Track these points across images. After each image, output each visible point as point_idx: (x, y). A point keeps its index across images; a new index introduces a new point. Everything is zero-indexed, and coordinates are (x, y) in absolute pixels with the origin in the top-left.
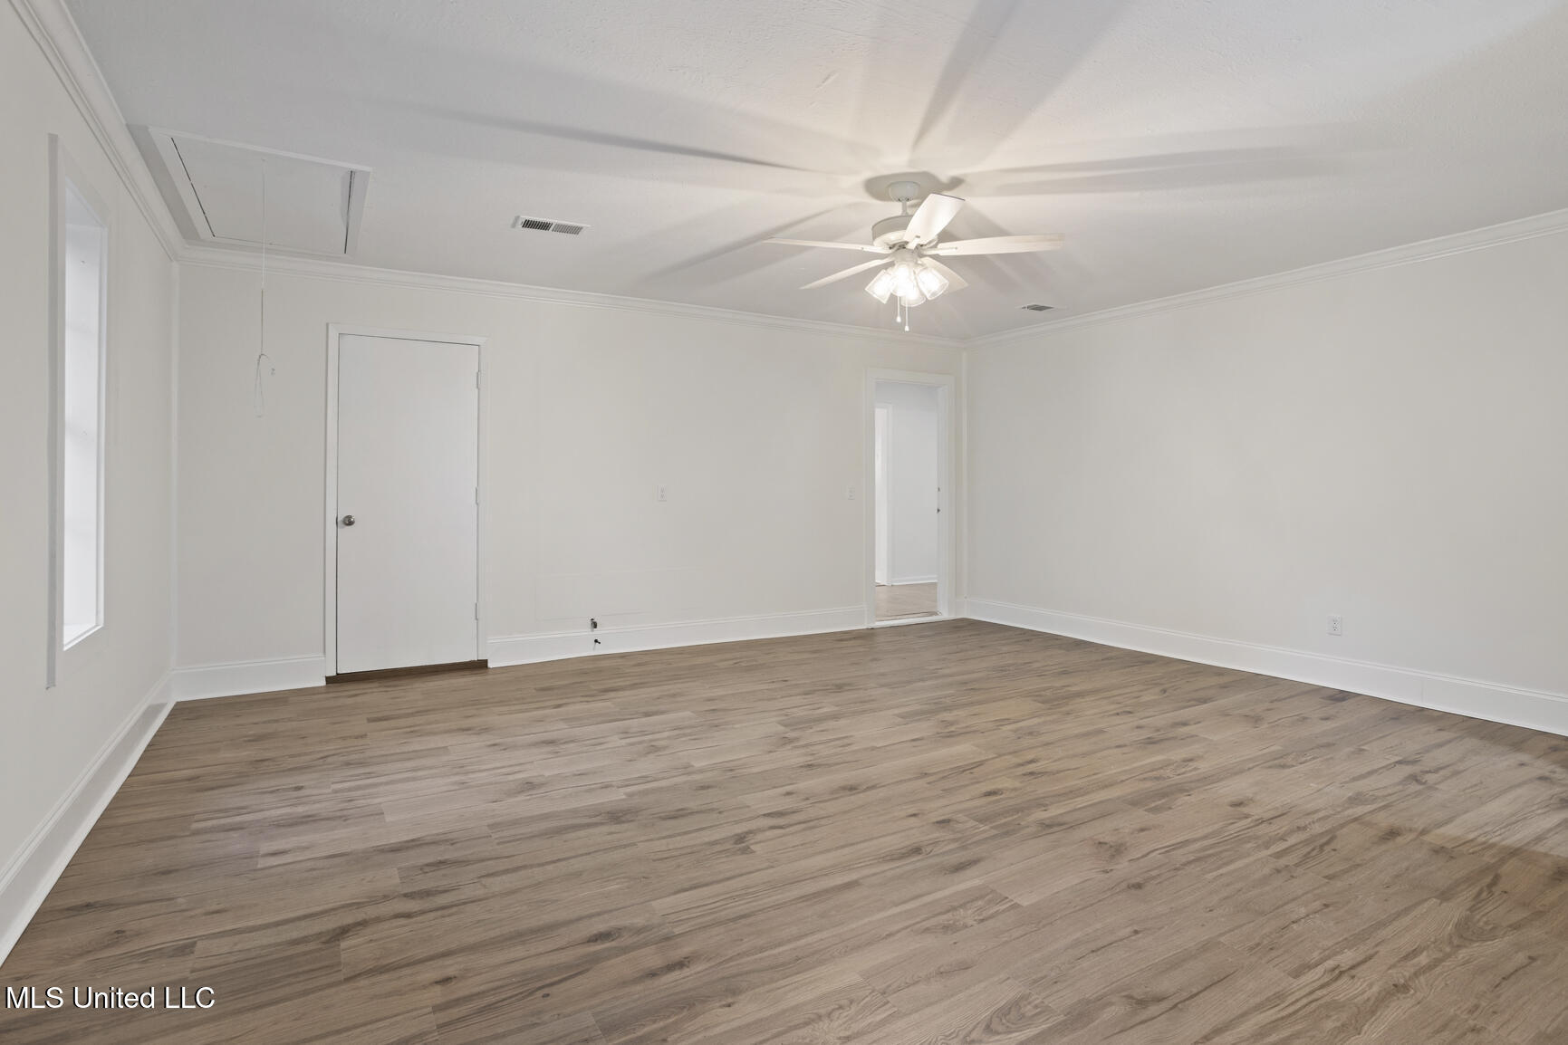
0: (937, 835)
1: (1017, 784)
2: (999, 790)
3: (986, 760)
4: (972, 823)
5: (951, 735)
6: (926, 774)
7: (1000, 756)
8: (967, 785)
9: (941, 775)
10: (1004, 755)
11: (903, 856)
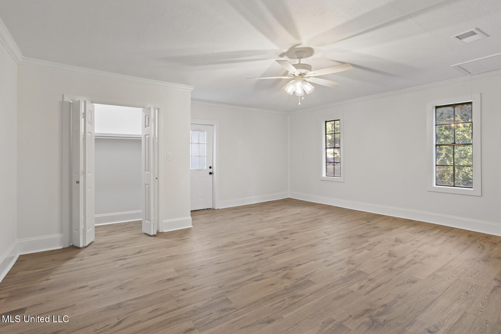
0: (287, 236)
1: (265, 248)
2: (271, 246)
3: (273, 256)
4: (279, 238)
5: (285, 268)
6: (292, 251)
7: (267, 258)
8: (280, 247)
9: (287, 250)
10: (265, 259)
11: (294, 233)
